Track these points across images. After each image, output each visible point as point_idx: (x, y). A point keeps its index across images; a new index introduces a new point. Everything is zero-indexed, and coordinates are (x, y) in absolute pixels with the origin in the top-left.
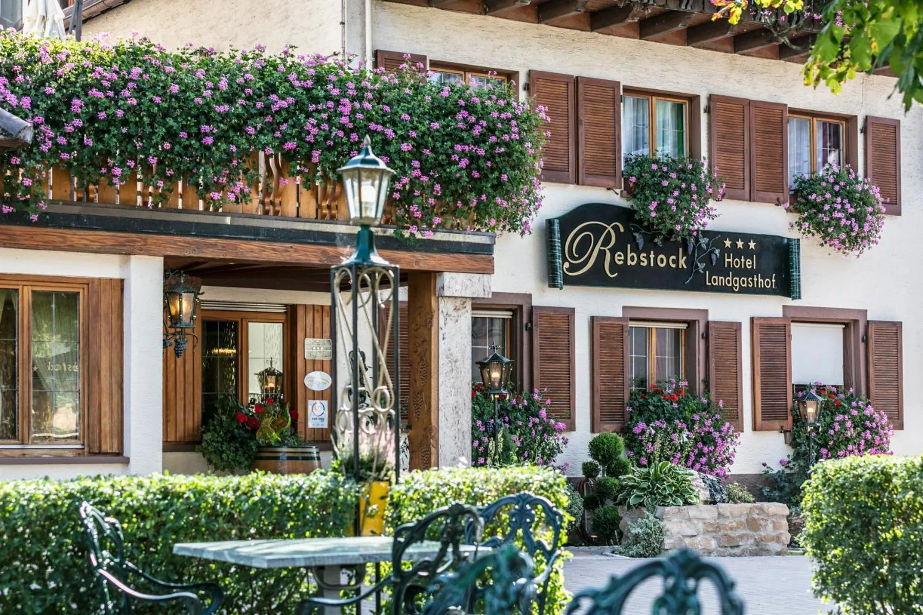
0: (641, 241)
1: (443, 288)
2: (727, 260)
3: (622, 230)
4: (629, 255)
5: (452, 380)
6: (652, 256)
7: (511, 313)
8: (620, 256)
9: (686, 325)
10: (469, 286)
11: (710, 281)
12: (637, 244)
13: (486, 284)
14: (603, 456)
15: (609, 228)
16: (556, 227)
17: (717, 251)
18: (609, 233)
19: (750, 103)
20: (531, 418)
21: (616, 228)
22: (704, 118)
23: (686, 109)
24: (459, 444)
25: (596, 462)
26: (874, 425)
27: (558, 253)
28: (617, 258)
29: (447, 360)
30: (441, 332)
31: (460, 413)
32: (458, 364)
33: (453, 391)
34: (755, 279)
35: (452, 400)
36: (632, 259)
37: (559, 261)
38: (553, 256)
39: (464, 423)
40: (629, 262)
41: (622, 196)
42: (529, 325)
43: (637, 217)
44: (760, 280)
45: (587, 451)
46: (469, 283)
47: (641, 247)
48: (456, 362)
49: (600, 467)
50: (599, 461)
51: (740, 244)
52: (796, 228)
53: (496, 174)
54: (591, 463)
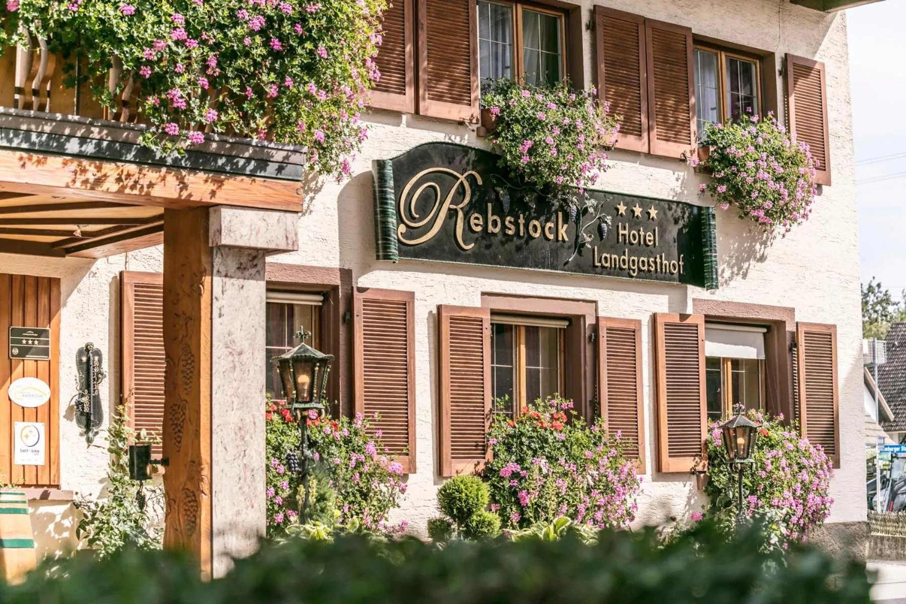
0: (505, 199)
1: (220, 231)
2: (621, 232)
3: (480, 182)
4: (491, 218)
5: (235, 384)
6: (521, 221)
7: (321, 298)
8: (477, 218)
9: (567, 323)
10: (263, 230)
11: (600, 261)
12: (501, 203)
13: (290, 228)
14: (460, 510)
15: (462, 178)
16: (389, 171)
17: (609, 219)
18: (462, 183)
19: (645, 21)
20: (353, 454)
21: (472, 179)
22: (586, 36)
23: (561, 24)
24: (246, 489)
25: (448, 518)
26: (812, 463)
27: (391, 210)
28: (473, 221)
29: (226, 351)
30: (216, 305)
31: (247, 438)
32: (244, 357)
33: (236, 401)
34: (658, 260)
35: (233, 417)
36: (495, 223)
37: (393, 220)
38: (384, 213)
39: (254, 454)
40: (491, 228)
41: (478, 136)
42: (348, 317)
43: (500, 164)
44: (664, 262)
45: (435, 502)
46: (262, 224)
47: (506, 207)
48: (240, 354)
49: (455, 526)
50: (453, 517)
51: (638, 211)
52: (708, 193)
53: (309, 45)
54: (442, 521)
